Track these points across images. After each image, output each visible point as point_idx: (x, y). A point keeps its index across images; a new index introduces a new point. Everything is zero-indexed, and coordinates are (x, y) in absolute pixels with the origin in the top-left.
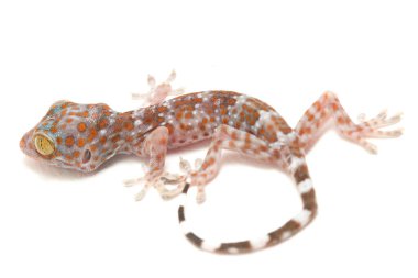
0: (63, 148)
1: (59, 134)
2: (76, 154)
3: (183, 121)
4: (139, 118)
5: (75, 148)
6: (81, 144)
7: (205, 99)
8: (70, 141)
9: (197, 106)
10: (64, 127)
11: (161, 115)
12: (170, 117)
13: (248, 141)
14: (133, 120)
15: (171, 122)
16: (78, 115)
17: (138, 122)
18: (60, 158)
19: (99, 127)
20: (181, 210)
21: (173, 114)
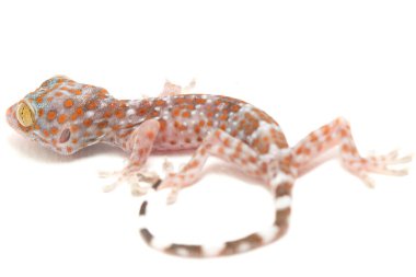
0: (43, 121)
1: (42, 106)
2: (54, 130)
3: (179, 119)
4: (133, 107)
5: (55, 123)
6: (62, 120)
7: (209, 101)
8: (52, 115)
9: (198, 106)
10: (50, 99)
11: (157, 109)
12: (166, 112)
13: (239, 149)
14: (126, 108)
15: (166, 118)
16: (70, 91)
17: (131, 112)
18: (37, 132)
19: (87, 107)
20: (144, 205)
21: (170, 110)
